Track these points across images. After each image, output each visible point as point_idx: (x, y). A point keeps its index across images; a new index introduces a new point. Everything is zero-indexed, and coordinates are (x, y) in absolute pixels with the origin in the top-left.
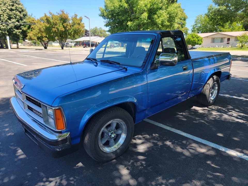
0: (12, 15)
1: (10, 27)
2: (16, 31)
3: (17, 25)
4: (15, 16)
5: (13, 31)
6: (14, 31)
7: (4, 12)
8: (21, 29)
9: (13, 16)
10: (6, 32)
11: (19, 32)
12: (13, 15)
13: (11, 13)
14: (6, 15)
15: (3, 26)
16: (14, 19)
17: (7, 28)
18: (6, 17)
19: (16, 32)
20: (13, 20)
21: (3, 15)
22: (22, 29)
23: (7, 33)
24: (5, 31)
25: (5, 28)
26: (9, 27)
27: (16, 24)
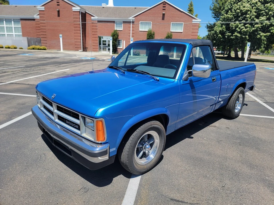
0: (262, 10)
1: (255, 29)
2: (262, 34)
3: (266, 24)
4: (267, 11)
5: (256, 35)
6: (259, 34)
7: (253, 7)
8: (269, 32)
9: (263, 12)
10: (247, 36)
11: (265, 36)
12: (264, 10)
13: (262, 7)
14: (255, 10)
15: (246, 28)
16: (264, 15)
17: (250, 31)
18: (254, 13)
19: (261, 36)
20: (263, 18)
21: (251, 12)
22: (271, 31)
23: (248, 38)
24: (245, 35)
25: (247, 31)
26: (253, 29)
27: (264, 24)
